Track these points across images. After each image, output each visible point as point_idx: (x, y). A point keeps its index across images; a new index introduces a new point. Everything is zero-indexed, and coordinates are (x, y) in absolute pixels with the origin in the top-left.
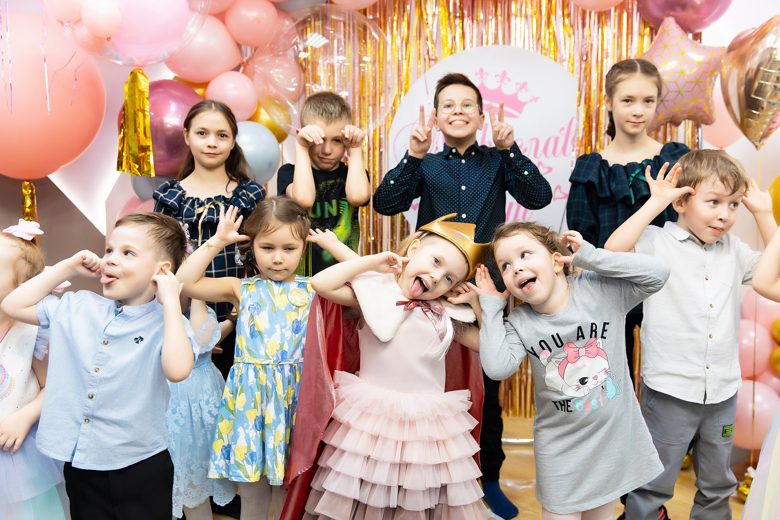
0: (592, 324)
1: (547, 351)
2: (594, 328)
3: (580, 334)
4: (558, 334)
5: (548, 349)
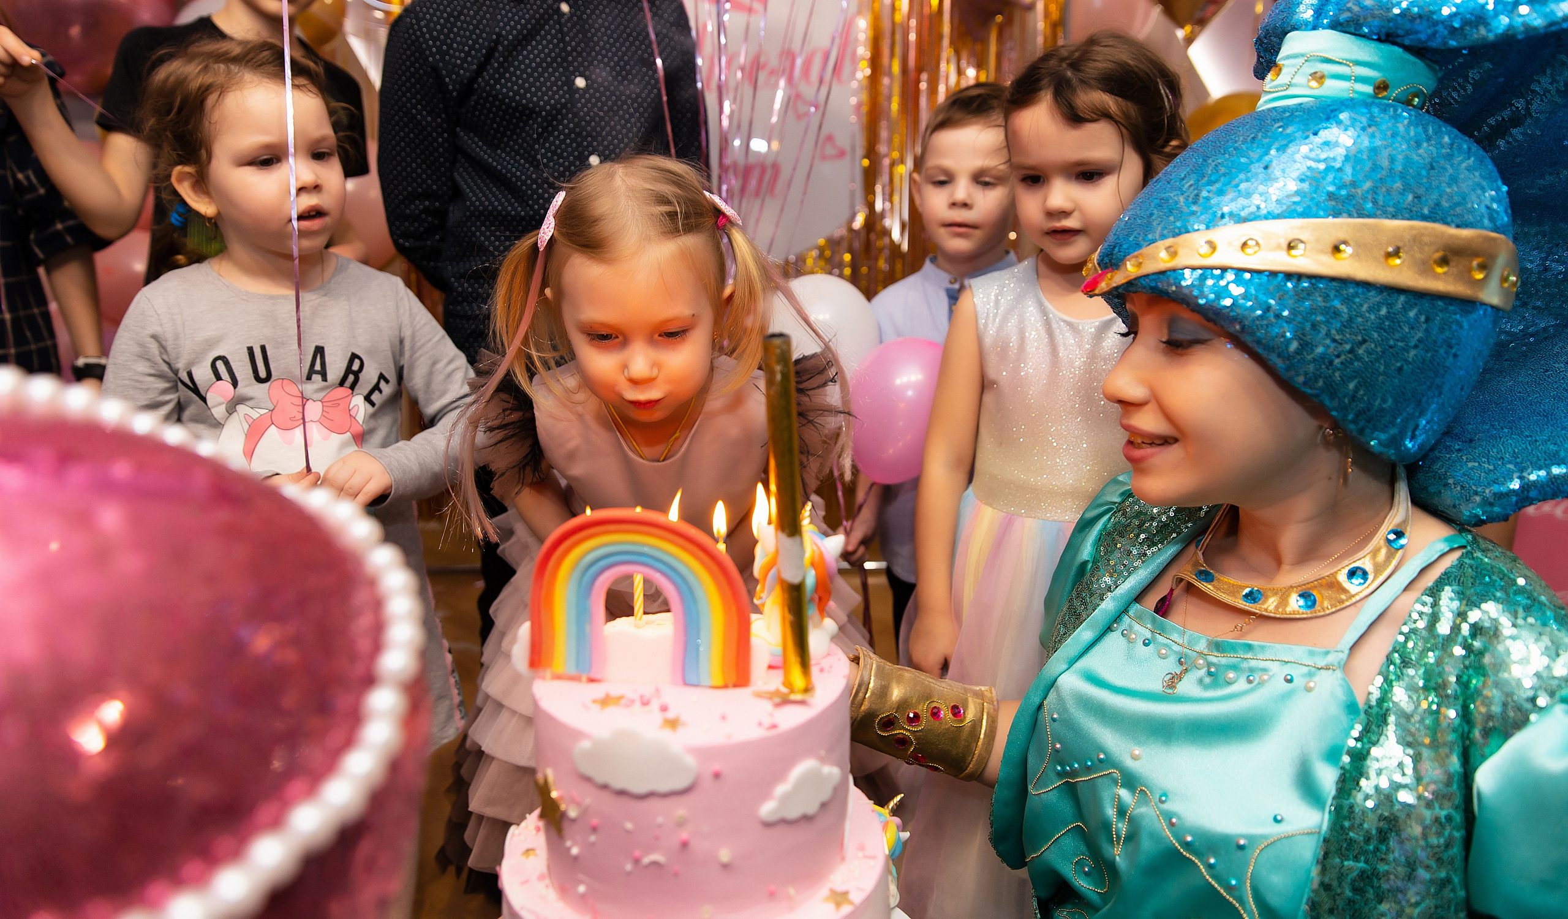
4: (263, 349)
5: (230, 380)
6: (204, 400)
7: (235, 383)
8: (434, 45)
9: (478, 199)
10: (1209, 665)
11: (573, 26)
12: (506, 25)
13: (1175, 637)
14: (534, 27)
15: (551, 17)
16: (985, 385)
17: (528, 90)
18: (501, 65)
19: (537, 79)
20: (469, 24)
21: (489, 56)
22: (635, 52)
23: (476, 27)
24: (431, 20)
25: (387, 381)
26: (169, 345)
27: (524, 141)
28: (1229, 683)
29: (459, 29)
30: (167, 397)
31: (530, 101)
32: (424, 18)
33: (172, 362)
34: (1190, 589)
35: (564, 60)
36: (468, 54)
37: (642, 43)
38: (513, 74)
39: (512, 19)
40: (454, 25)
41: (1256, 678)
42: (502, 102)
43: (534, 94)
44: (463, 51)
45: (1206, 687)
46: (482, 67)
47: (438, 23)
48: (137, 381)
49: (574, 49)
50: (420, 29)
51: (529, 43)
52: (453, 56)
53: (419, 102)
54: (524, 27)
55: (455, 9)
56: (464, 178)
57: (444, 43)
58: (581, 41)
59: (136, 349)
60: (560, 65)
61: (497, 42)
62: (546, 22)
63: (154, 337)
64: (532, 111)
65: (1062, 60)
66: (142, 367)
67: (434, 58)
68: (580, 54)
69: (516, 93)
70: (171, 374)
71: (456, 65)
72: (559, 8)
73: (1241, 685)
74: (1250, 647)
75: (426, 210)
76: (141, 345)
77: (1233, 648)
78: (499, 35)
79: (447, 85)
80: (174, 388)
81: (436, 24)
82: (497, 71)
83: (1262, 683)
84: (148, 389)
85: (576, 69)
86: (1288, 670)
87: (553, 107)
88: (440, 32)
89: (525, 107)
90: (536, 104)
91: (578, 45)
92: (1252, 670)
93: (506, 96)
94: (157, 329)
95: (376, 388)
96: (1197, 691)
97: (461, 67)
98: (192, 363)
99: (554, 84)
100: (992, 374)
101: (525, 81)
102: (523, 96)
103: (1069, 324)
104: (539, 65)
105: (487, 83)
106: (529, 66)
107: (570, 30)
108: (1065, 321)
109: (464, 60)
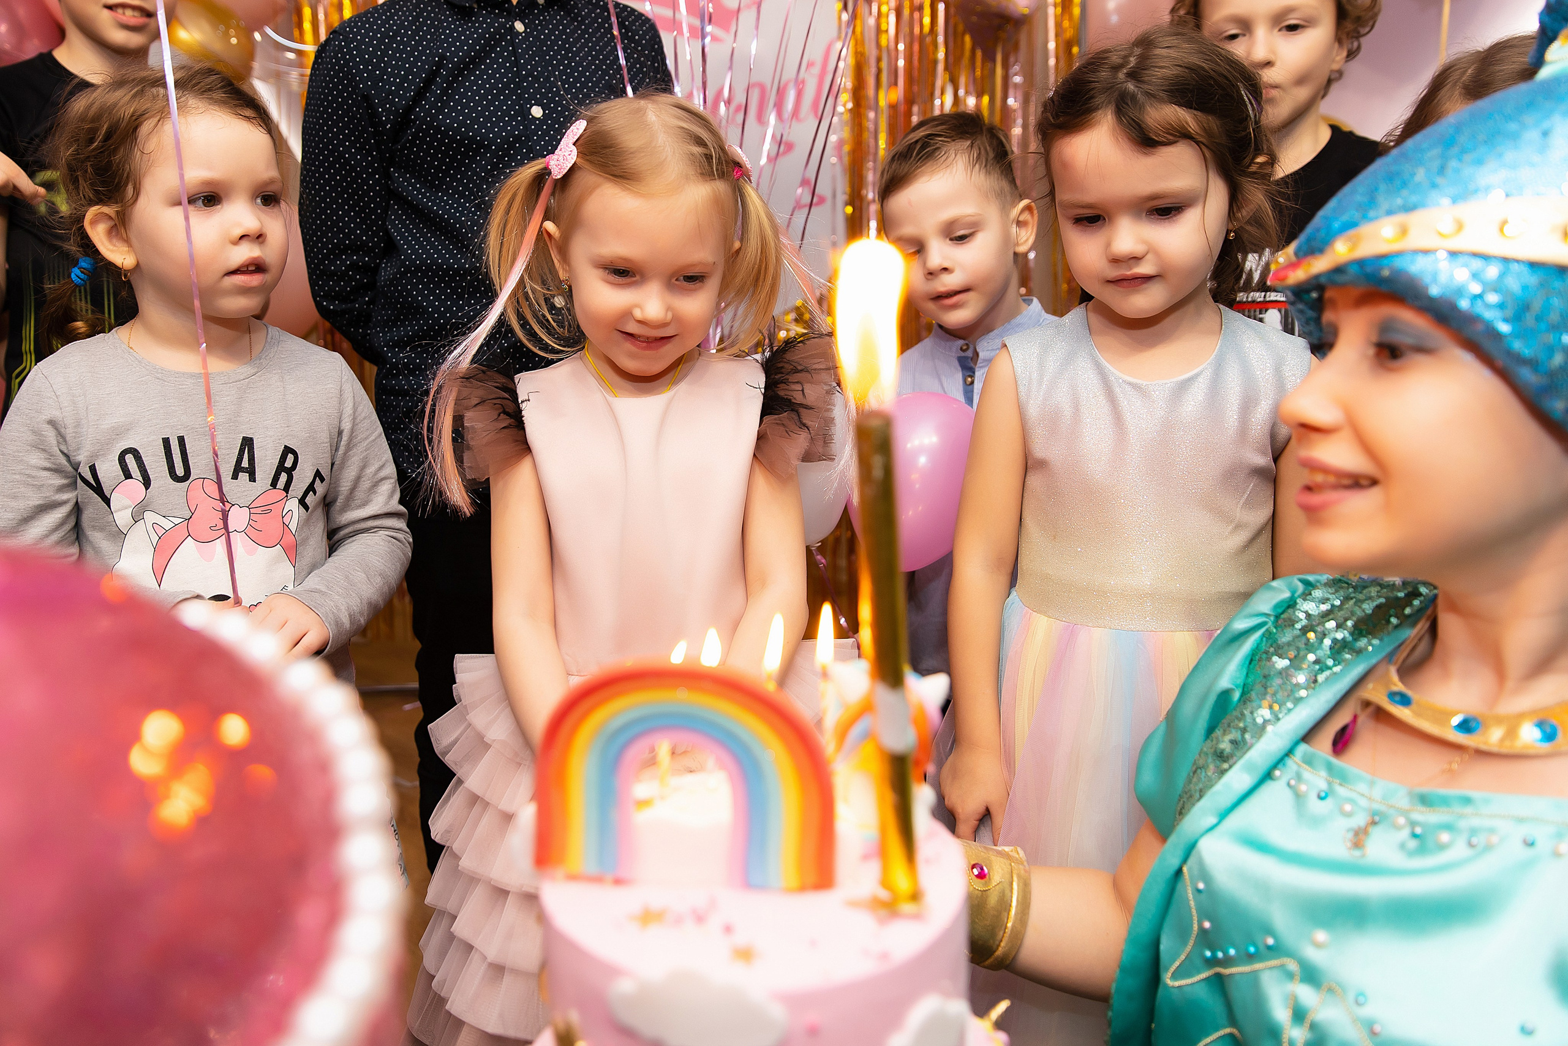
0: (287, 450)
1: (135, 485)
2: (289, 463)
3: (245, 463)
4: (181, 440)
5: (141, 479)
6: (107, 501)
7: (147, 483)
8: (366, 70)
9: (415, 252)
10: (1413, 824)
11: (529, 48)
12: (450, 45)
13: (1362, 787)
14: (483, 47)
15: (503, 37)
16: (1029, 464)
17: (475, 121)
18: (444, 92)
19: (486, 108)
20: (406, 45)
21: (429, 81)
22: (602, 78)
23: (415, 48)
24: (362, 42)
25: (322, 480)
26: (69, 433)
27: (470, 180)
28: (1442, 847)
29: (395, 51)
30: (65, 496)
31: (477, 132)
32: (354, 39)
33: (71, 454)
34: (1381, 715)
35: (518, 85)
36: (404, 79)
37: (610, 67)
38: (458, 102)
39: (458, 39)
40: (389, 47)
41: (1480, 840)
42: (445, 134)
43: (482, 125)
44: (398, 75)
45: (1412, 854)
46: (420, 94)
47: (370, 44)
48: (29, 476)
49: (530, 74)
50: (350, 52)
51: (477, 66)
52: (388, 81)
53: (347, 138)
54: (471, 48)
55: (390, 29)
56: (399, 227)
57: (376, 67)
58: (538, 64)
59: (31, 437)
60: (513, 92)
61: (440, 65)
62: (498, 43)
63: (52, 423)
64: (480, 145)
65: (1116, 68)
66: (36, 459)
67: (365, 84)
68: (536, 79)
69: (462, 124)
70: (70, 469)
71: (390, 92)
72: (512, 27)
73: (1459, 850)
74: (1467, 801)
75: (354, 266)
76: (36, 432)
77: (1445, 801)
78: (442, 57)
79: (380, 115)
80: (73, 485)
81: (368, 45)
82: (439, 98)
83: (1489, 847)
84: (42, 486)
85: (533, 96)
86: (1526, 830)
87: (505, 140)
88: (373, 55)
89: (472, 140)
90: (485, 137)
91: (534, 68)
92: (1473, 831)
93: (450, 127)
94: (55, 414)
95: (311, 488)
96: (1398, 860)
97: (395, 94)
98: (95, 455)
99: (506, 113)
100: (1039, 450)
101: (473, 110)
102: (469, 128)
103: (1135, 387)
104: (489, 92)
105: (428, 113)
106: (477, 92)
107: (526, 51)
108: (1130, 384)
109: (400, 86)
